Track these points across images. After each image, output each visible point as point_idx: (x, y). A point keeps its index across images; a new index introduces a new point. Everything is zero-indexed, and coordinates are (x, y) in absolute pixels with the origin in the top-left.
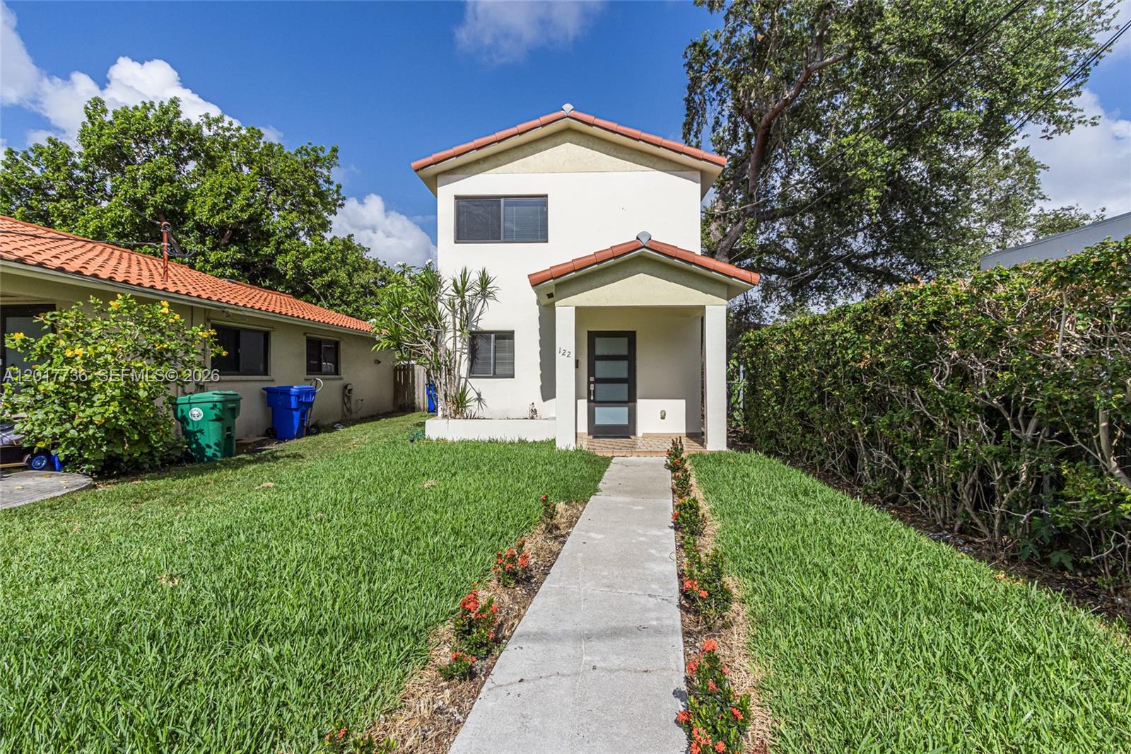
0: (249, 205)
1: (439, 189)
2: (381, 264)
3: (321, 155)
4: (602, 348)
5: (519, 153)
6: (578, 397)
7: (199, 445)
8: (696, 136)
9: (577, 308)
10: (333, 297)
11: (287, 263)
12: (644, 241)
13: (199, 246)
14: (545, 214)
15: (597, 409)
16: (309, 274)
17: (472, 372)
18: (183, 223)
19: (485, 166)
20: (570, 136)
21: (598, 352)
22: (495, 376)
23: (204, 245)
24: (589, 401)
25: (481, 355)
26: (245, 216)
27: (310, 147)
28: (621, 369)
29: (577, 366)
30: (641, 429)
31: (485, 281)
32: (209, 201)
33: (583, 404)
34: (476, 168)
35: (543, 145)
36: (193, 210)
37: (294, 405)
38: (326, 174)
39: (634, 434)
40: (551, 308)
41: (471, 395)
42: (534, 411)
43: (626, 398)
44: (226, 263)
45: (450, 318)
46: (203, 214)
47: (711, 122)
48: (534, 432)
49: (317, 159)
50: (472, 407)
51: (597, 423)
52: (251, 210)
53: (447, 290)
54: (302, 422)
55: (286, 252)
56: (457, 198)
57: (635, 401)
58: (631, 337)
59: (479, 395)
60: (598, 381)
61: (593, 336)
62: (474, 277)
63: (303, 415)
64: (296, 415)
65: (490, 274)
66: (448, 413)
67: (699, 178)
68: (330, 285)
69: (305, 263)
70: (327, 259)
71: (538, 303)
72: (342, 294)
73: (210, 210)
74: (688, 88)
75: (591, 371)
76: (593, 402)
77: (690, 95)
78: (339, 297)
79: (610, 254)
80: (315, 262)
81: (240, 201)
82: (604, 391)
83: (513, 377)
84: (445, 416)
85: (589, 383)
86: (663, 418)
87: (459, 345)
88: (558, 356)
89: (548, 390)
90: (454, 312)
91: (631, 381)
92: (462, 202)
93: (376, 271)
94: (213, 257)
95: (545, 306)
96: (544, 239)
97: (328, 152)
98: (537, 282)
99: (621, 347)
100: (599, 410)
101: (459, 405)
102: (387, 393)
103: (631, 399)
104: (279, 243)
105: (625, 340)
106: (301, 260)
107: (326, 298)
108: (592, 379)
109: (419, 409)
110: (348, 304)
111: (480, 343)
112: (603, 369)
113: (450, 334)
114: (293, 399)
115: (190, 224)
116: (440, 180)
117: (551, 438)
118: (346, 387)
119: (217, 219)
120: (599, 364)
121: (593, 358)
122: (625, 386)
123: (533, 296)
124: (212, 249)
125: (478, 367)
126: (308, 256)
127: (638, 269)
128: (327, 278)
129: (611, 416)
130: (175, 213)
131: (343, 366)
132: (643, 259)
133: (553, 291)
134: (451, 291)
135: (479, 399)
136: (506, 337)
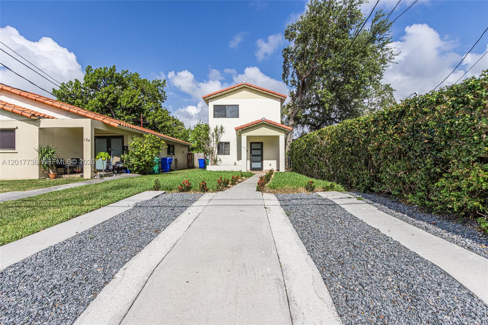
0: (138, 101)
1: (209, 103)
2: (175, 118)
3: (160, 83)
4: (254, 146)
5: (231, 93)
6: (247, 160)
7: (153, 170)
8: (287, 78)
9: (247, 136)
10: (164, 131)
11: (150, 120)
12: (264, 119)
13: (122, 114)
14: (238, 110)
15: (252, 163)
16: (157, 123)
17: (218, 153)
18: (116, 107)
19: (222, 97)
20: (245, 89)
21: (253, 148)
22: (225, 154)
23: (123, 114)
24: (250, 161)
25: (220, 148)
26: (137, 104)
27: (156, 80)
28: (259, 152)
29: (247, 152)
30: (264, 169)
31: (222, 128)
32: (126, 100)
33: (249, 162)
34: (219, 97)
35: (238, 91)
36: (120, 102)
37: (168, 162)
38: (162, 89)
39: (263, 170)
40: (240, 136)
41: (218, 159)
42: (235, 164)
43: (260, 160)
44: (130, 120)
45: (212, 139)
46: (124, 104)
47: (291, 74)
48: (236, 169)
49: (159, 84)
50: (219, 163)
51: (253, 167)
52: (139, 102)
53: (212, 131)
54: (170, 167)
55: (150, 116)
56: (214, 105)
57: (263, 161)
58: (262, 143)
59: (220, 159)
60: (253, 156)
61: (251, 143)
62: (219, 128)
63: (170, 165)
64: (168, 165)
65: (223, 126)
66: (212, 164)
67: (280, 101)
68: (164, 127)
69: (156, 120)
70: (163, 118)
71: (236, 134)
72: (168, 130)
73: (126, 103)
74: (284, 63)
75: (251, 153)
76: (252, 161)
77: (284, 65)
78: (167, 131)
79: (255, 123)
80: (159, 119)
81: (135, 99)
82: (255, 158)
83: (229, 154)
84: (212, 165)
85: (250, 156)
86: (270, 166)
87: (215, 146)
88: (242, 148)
89: (239, 158)
90: (213, 137)
91: (262, 156)
92: (215, 106)
93: (173, 121)
94: (126, 118)
95: (238, 135)
96: (238, 117)
97: (162, 82)
98: (237, 130)
99: (259, 146)
100: (253, 164)
101: (215, 162)
102: (185, 162)
103: (262, 160)
104: (147, 113)
105: (260, 144)
106: (154, 118)
107: (162, 131)
108: (251, 155)
109: (196, 168)
110: (169, 133)
111: (221, 145)
112: (254, 152)
113: (212, 143)
114: (168, 161)
115: (119, 107)
116: (209, 101)
117: (240, 170)
118: (176, 159)
119: (129, 106)
120: (253, 151)
121: (251, 149)
122: (260, 157)
123: (235, 132)
124: (126, 115)
125: (220, 152)
126: (157, 117)
127: (263, 126)
128: (163, 125)
129: (257, 165)
130: (114, 103)
131: (175, 153)
132: (263, 124)
133: (241, 131)
134: (213, 131)
135: (220, 160)
136: (227, 144)
